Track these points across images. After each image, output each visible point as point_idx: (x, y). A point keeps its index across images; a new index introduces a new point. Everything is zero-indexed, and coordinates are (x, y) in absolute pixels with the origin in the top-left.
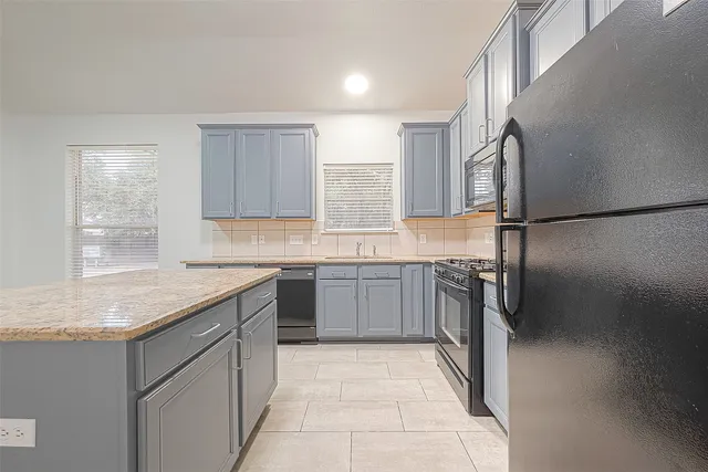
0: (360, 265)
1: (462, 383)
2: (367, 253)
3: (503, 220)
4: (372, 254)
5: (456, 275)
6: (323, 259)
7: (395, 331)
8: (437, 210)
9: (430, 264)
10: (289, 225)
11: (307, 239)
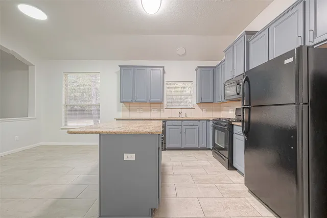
0: (182, 120)
1: (225, 160)
2: (183, 116)
3: (244, 105)
4: (185, 116)
5: (223, 123)
6: (167, 118)
7: (195, 146)
8: (211, 100)
9: (209, 120)
10: (152, 105)
11: (159, 110)
